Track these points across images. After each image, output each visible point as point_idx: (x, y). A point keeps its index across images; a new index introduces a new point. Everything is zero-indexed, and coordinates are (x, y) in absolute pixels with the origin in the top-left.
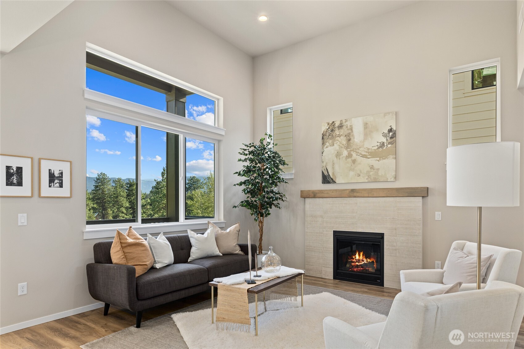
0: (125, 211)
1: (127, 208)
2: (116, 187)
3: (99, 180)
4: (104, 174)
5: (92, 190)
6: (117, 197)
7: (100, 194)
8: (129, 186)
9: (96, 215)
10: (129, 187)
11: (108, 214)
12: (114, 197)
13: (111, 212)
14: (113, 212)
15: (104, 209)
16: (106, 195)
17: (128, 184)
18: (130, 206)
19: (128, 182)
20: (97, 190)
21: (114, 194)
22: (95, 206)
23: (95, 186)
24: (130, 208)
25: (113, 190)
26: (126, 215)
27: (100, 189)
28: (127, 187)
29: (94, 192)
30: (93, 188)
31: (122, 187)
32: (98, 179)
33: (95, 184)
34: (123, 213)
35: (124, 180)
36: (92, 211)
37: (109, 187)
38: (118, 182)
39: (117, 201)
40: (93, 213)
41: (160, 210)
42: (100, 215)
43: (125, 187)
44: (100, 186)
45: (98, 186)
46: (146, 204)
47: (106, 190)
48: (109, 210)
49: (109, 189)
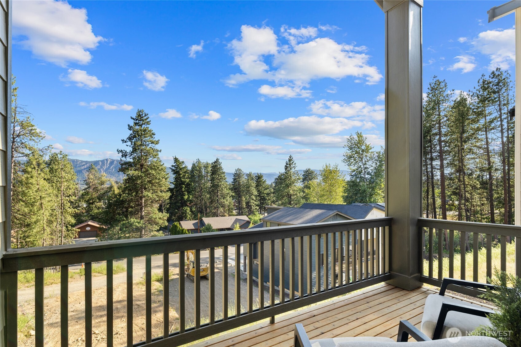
0: (255, 199)
1: (256, 196)
2: (248, 179)
3: (237, 174)
4: (240, 169)
5: (232, 182)
6: (249, 187)
7: (237, 185)
8: (257, 178)
9: (234, 201)
10: (257, 180)
11: (243, 200)
12: (247, 187)
13: (245, 199)
14: (246, 199)
15: (240, 197)
16: (241, 185)
17: (256, 177)
18: (258, 194)
19: (257, 175)
20: (235, 182)
21: (247, 185)
22: (233, 194)
23: (234, 179)
24: (258, 196)
25: (246, 182)
26: (255, 201)
27: (237, 181)
28: (256, 179)
29: (233, 183)
30: (232, 181)
31: (252, 179)
32: (235, 174)
33: (234, 178)
34: (253, 199)
35: (254, 174)
36: (231, 198)
37: (243, 179)
38: (249, 175)
39: (249, 191)
40: (232, 199)
41: (283, 197)
42: (237, 202)
43: (255, 179)
44: (237, 178)
45: (235, 179)
46: (270, 193)
47: (241, 182)
48: (243, 197)
49: (243, 181)
